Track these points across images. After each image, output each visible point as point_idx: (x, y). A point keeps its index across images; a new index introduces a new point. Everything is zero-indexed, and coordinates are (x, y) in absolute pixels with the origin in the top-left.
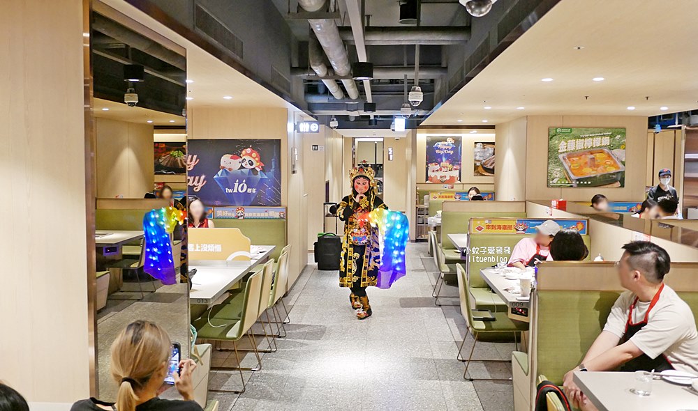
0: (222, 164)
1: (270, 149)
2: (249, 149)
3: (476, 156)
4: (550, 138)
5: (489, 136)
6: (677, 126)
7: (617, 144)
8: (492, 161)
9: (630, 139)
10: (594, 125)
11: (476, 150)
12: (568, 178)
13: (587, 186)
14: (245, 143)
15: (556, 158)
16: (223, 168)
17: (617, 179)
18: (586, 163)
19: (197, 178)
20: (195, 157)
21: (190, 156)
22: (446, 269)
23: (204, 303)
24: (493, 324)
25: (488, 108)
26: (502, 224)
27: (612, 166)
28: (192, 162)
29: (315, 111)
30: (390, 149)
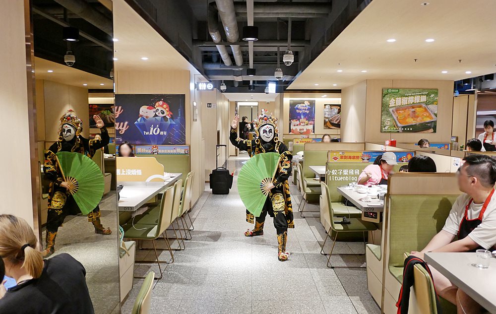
0: (141, 113)
1: (177, 102)
2: (161, 102)
3: (325, 114)
4: (383, 96)
5: (336, 100)
6: (472, 90)
7: (431, 101)
8: (337, 118)
9: (441, 97)
10: (415, 87)
11: (325, 110)
12: (396, 126)
13: (410, 131)
14: (159, 97)
15: (388, 111)
16: (142, 116)
17: (430, 126)
18: (409, 115)
19: (122, 124)
20: (120, 108)
21: (116, 108)
22: (309, 190)
23: (129, 210)
24: (349, 226)
25: (340, 71)
26: (352, 155)
27: (428, 117)
28: (118, 112)
29: (210, 76)
30: (263, 110)
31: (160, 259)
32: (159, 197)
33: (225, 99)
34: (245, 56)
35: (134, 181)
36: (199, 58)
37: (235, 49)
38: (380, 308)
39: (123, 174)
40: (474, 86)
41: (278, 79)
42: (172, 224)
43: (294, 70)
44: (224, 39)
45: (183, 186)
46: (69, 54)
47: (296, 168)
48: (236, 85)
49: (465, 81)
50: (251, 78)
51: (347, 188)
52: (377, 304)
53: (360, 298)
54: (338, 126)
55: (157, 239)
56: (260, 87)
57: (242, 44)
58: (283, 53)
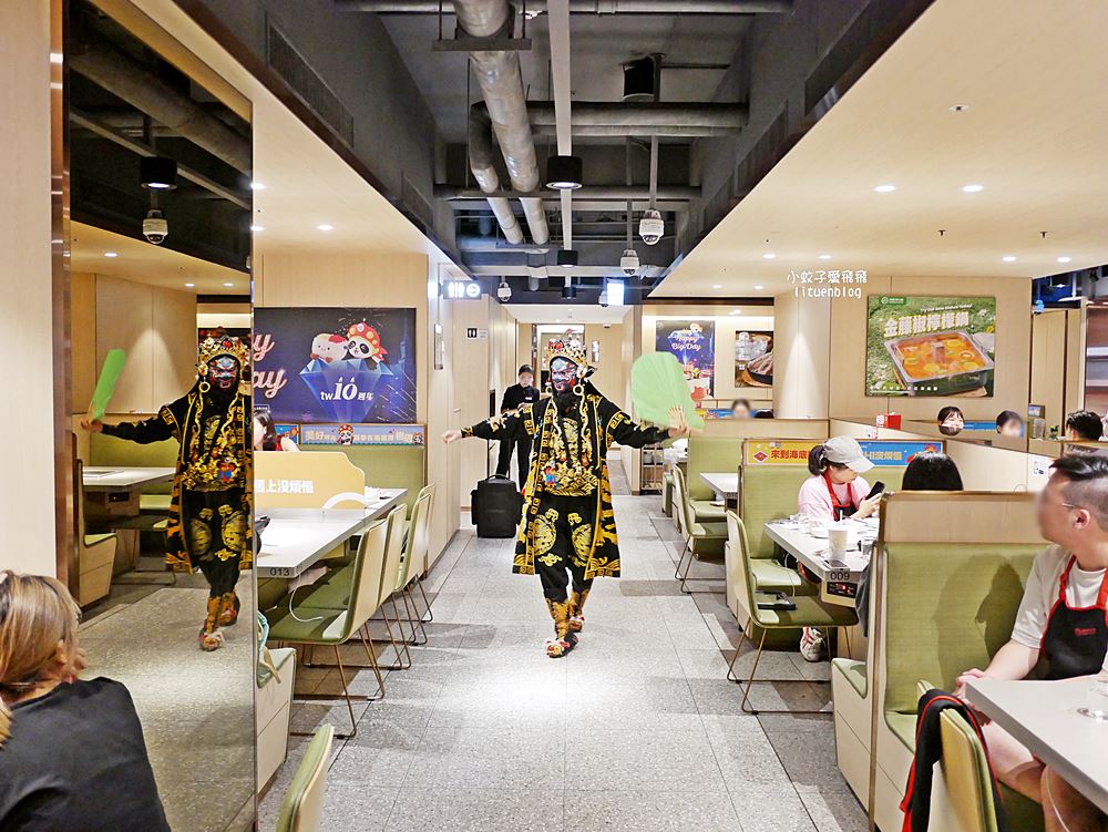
0: (315, 350)
1: (397, 326)
2: (360, 325)
3: (738, 353)
4: (870, 314)
5: (762, 320)
6: (1074, 298)
7: (981, 324)
8: (765, 363)
9: (1001, 316)
10: (943, 293)
11: (739, 344)
12: (900, 381)
13: (932, 394)
14: (356, 315)
15: (881, 347)
16: (317, 357)
17: (983, 382)
18: (930, 356)
19: (271, 374)
20: (268, 337)
21: (259, 337)
22: (699, 530)
23: (282, 576)
24: (793, 615)
25: (770, 256)
26: (799, 448)
27: (973, 360)
28: (262, 347)
29: (475, 267)
30: (595, 343)
31: (352, 689)
32: (353, 542)
33: (508, 317)
34: (553, 221)
35: (296, 506)
36: (449, 227)
37: (530, 206)
38: (865, 811)
39: (271, 490)
40: (1080, 289)
41: (628, 275)
42: (381, 609)
43: (665, 254)
44: (505, 183)
45: (408, 519)
46: (155, 216)
47: (670, 478)
48: (534, 287)
49: (1058, 279)
50: (568, 272)
51: (787, 526)
52: (859, 803)
53: (821, 787)
54: (767, 379)
55: (346, 643)
56: (589, 291)
57: (546, 194)
58: (640, 216)
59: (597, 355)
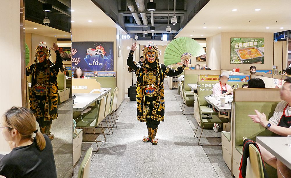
1: (109, 46)
2: (99, 46)
4: (231, 42)
5: (203, 44)
6: (285, 38)
7: (260, 45)
8: (204, 55)
9: (266, 43)
10: (250, 37)
12: (239, 60)
13: (247, 63)
14: (98, 43)
15: (234, 51)
16: (88, 54)
17: (260, 60)
18: (247, 53)
19: (76, 59)
20: (75, 49)
21: (73, 49)
22: (187, 98)
23: (79, 110)
24: (211, 120)
25: (205, 28)
26: (213, 77)
27: (258, 54)
28: (74, 52)
29: (129, 31)
30: (160, 51)
31: (97, 139)
32: (98, 102)
34: (149, 19)
36: (122, 21)
37: (143, 15)
38: (230, 171)
39: (76, 88)
40: (286, 36)
41: (168, 33)
42: (105, 118)
43: (178, 27)
44: (136, 9)
45: (112, 96)
46: (46, 19)
47: (179, 85)
48: (144, 36)
49: (280, 33)
50: (153, 32)
51: (210, 97)
52: (229, 168)
53: (218, 164)
54: (205, 59)
55: (96, 127)
56: (158, 37)
57: (147, 12)
58: (171, 18)
59: (160, 53)
